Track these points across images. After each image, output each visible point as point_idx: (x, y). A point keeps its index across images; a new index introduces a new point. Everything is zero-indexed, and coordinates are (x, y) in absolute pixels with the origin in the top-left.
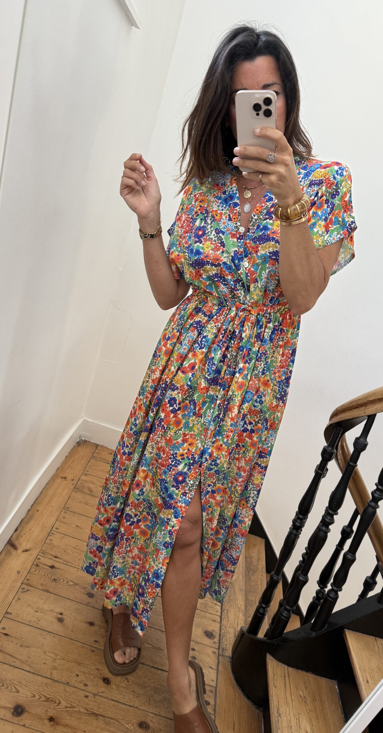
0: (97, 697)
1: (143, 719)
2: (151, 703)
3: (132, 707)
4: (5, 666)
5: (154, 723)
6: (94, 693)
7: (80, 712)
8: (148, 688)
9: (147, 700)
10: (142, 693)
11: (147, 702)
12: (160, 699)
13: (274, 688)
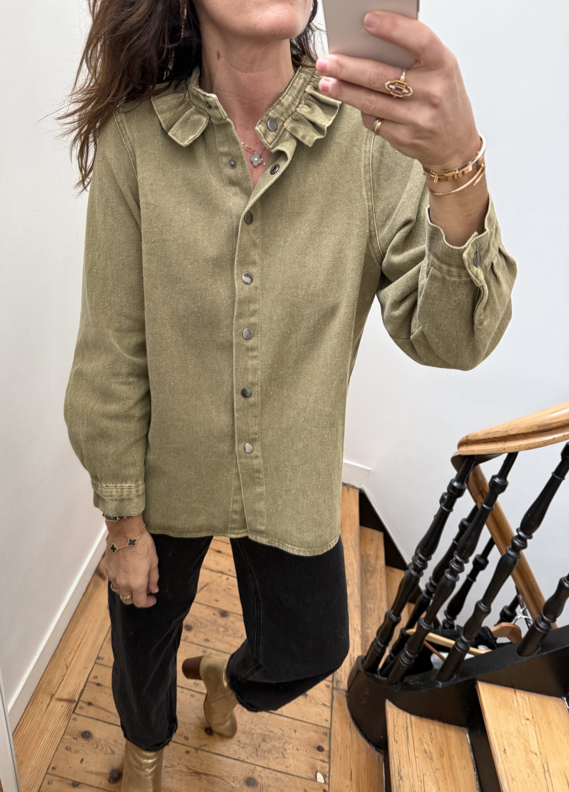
0: (199, 752)
1: (250, 775)
2: (259, 753)
3: (238, 760)
4: (99, 722)
5: (262, 778)
6: (196, 747)
7: (181, 771)
8: (255, 736)
9: (255, 750)
10: (248, 743)
11: (254, 753)
12: (269, 749)
13: (394, 743)
